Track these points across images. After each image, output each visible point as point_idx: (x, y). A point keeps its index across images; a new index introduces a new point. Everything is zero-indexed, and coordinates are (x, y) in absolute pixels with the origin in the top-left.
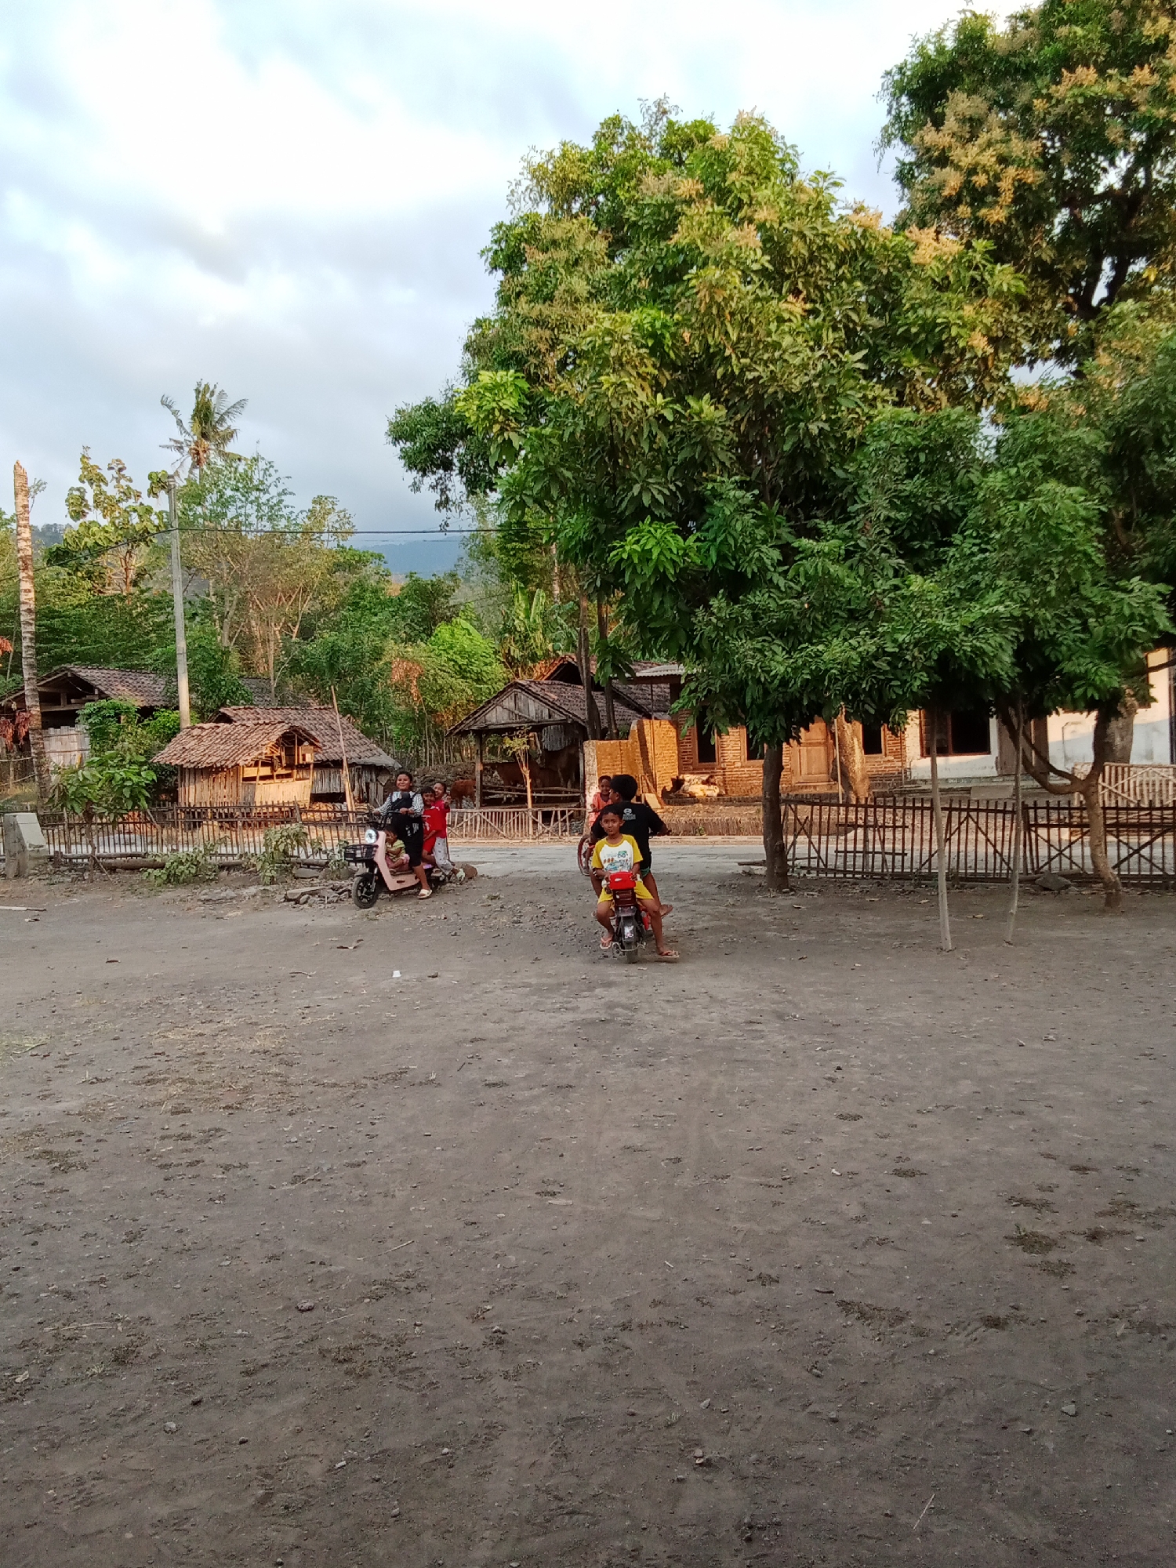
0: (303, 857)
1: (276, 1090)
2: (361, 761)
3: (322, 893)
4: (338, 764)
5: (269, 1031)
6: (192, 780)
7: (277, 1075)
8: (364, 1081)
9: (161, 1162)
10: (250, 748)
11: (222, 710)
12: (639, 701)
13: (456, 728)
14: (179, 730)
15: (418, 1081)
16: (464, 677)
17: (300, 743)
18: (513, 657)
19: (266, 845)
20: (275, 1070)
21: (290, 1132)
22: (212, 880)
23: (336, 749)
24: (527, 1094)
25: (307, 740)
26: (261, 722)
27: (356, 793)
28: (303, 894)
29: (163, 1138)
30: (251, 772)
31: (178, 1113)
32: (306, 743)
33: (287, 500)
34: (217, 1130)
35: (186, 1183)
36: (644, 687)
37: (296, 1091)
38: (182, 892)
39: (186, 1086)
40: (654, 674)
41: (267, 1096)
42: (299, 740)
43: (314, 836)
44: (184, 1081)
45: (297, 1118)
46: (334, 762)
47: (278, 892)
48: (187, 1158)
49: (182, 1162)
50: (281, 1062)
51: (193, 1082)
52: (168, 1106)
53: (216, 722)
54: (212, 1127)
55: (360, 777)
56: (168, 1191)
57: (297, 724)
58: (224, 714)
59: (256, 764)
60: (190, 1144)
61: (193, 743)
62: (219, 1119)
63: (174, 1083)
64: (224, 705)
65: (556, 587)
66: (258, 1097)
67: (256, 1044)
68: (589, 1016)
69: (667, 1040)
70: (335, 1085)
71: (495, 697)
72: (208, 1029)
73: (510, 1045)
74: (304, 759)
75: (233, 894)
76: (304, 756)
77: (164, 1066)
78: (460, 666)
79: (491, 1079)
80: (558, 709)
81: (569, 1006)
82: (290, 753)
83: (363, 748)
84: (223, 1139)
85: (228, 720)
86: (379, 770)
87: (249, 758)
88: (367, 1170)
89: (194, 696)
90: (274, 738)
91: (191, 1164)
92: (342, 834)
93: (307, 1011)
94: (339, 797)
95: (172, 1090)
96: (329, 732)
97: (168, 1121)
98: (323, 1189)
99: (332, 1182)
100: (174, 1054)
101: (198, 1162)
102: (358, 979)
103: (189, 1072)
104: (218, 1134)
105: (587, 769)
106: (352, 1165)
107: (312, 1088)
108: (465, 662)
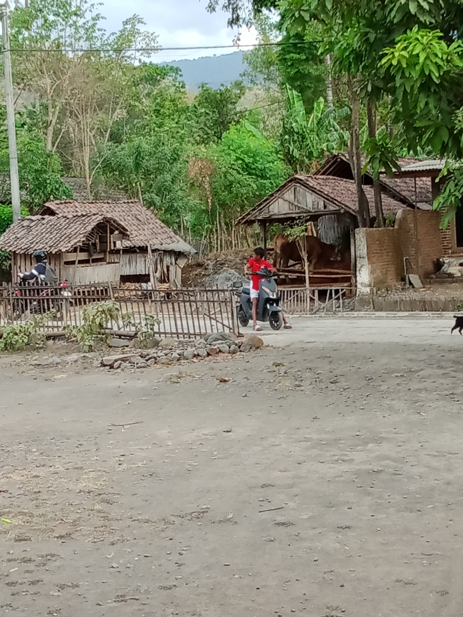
0: (115, 329)
1: (101, 523)
2: (163, 247)
3: (133, 360)
4: (143, 250)
5: (92, 475)
6: (23, 264)
7: (99, 511)
8: (172, 518)
9: (8, 580)
10: (69, 237)
11: (47, 204)
12: (403, 193)
13: (243, 218)
14: (12, 222)
15: (217, 520)
16: (249, 174)
17: (112, 232)
18: (292, 157)
19: (85, 319)
20: (98, 507)
21: (113, 557)
22: (41, 348)
23: (141, 237)
24: (311, 532)
25: (117, 229)
26: (79, 214)
27: (158, 275)
28: (116, 361)
29: (9, 561)
30: (72, 257)
31: (21, 540)
32: (116, 232)
33: (100, 24)
34: (53, 555)
35: (29, 598)
36: (407, 180)
37: (115, 525)
38: (17, 358)
39: (26, 518)
40: (418, 169)
41: (93, 529)
42: (110, 229)
43: (124, 312)
44: (24, 514)
45: (118, 547)
46: (140, 248)
47: (95, 358)
48: (29, 577)
49: (25, 580)
50: (102, 501)
51: (32, 516)
52: (12, 535)
53: (41, 214)
54: (49, 553)
55: (162, 261)
56: (15, 605)
57: (109, 216)
58: (49, 208)
59: (75, 250)
60: (31, 566)
61: (23, 232)
62: (54, 546)
63: (16, 516)
64: (47, 201)
65: (330, 93)
66: (85, 529)
67: (81, 486)
68: (363, 467)
69: (432, 489)
70: (147, 521)
71: (278, 191)
72: (41, 472)
73: (295, 490)
74: (115, 246)
75: (59, 360)
76: (115, 243)
77: (7, 502)
78: (246, 165)
79: (280, 519)
80: (333, 201)
81: (346, 458)
82: (103, 241)
83: (164, 236)
84: (58, 563)
85: (52, 213)
86: (178, 255)
87: (69, 245)
88: (177, 592)
89: (24, 192)
90: (89, 228)
91: (33, 583)
92: (147, 310)
93: (122, 458)
94: (145, 278)
95: (15, 522)
96: (136, 222)
97: (12, 547)
98: (140, 608)
99: (148, 601)
100: (16, 492)
101: (38, 581)
102: (163, 433)
103: (28, 506)
104: (54, 559)
105: (358, 253)
106: (165, 588)
107: (128, 522)
108: (251, 160)
